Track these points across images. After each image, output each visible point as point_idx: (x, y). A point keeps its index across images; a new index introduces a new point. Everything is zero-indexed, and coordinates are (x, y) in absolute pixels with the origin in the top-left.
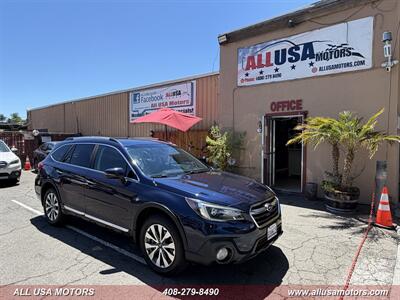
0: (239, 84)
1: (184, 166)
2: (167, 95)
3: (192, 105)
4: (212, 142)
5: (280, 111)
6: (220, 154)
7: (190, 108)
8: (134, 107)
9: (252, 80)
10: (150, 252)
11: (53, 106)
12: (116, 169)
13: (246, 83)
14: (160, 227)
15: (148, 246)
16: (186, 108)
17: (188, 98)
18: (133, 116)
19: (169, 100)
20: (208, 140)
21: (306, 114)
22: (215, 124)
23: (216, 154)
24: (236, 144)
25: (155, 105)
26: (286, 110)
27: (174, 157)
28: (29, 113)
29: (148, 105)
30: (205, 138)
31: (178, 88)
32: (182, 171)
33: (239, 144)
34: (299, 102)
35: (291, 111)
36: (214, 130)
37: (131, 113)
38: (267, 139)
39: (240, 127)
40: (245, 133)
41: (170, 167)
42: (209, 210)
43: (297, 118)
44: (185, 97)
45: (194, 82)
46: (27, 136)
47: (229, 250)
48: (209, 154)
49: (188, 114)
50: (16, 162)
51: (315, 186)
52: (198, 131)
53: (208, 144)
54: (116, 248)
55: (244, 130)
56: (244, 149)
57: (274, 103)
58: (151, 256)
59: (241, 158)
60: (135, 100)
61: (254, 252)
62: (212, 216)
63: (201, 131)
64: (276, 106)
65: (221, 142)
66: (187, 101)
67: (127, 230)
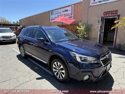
0: (91, 5)
1: (69, 37)
2: (63, 12)
3: (72, 15)
4: (79, 28)
5: (108, 15)
6: (82, 33)
7: (71, 16)
8: (51, 17)
9: (96, 3)
10: (55, 72)
11: (26, 18)
12: (42, 38)
13: (94, 5)
14: (59, 63)
15: (54, 70)
16: (70, 16)
17: (71, 12)
18: (51, 20)
19: (63, 13)
20: (78, 28)
21: (119, 16)
22: (80, 22)
23: (80, 33)
24: (88, 29)
25: (59, 16)
26: (110, 15)
27: (65, 34)
28: (20, 20)
29: (56, 16)
30: (76, 27)
31: (66, 8)
32: (68, 39)
33: (89, 29)
34: (116, 11)
35: (112, 15)
36: (80, 24)
37: (51, 19)
38: (101, 27)
39: (90, 23)
40: (92, 25)
41: (63, 38)
42: (81, 58)
43: (115, 18)
44: (69, 12)
45: (73, 6)
46: (19, 28)
47: (89, 76)
48: (78, 33)
49: (70, 18)
50: (15, 36)
51: (120, 45)
52: (74, 24)
53: (77, 29)
54: (43, 68)
55: (91, 24)
56: (91, 31)
57: (105, 12)
58: (55, 74)
59: (90, 35)
60: (52, 14)
61: (101, 77)
62: (82, 61)
63: (75, 25)
64: (106, 13)
65: (82, 28)
66: (70, 14)
67: (46, 63)
